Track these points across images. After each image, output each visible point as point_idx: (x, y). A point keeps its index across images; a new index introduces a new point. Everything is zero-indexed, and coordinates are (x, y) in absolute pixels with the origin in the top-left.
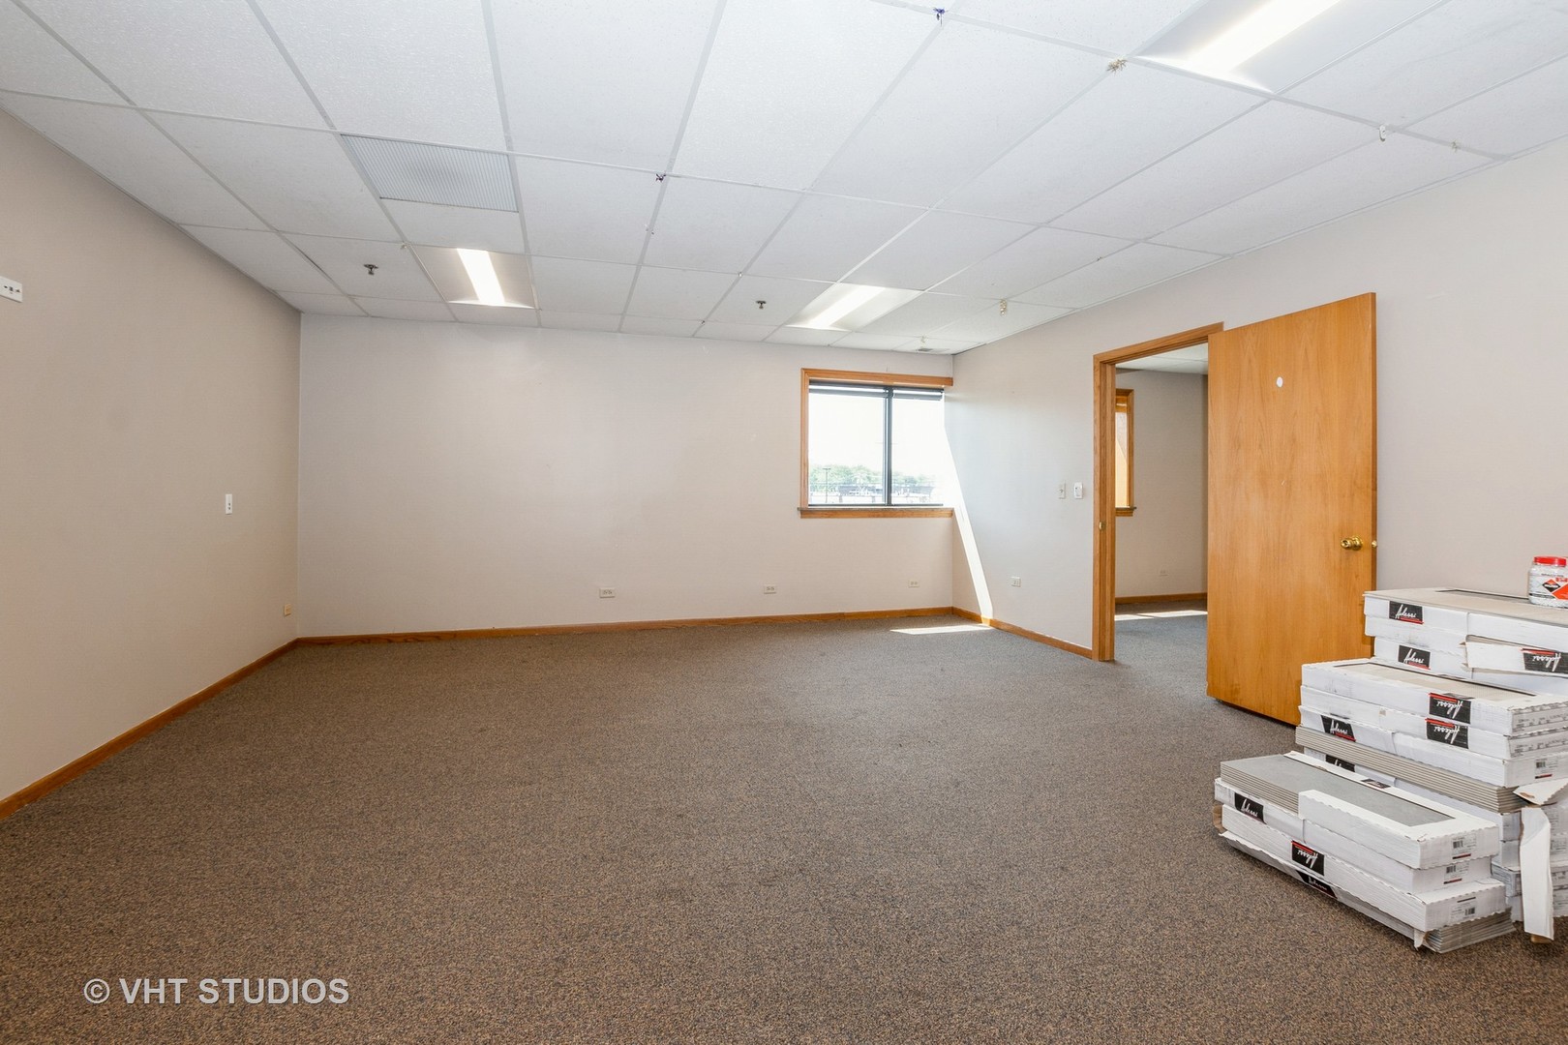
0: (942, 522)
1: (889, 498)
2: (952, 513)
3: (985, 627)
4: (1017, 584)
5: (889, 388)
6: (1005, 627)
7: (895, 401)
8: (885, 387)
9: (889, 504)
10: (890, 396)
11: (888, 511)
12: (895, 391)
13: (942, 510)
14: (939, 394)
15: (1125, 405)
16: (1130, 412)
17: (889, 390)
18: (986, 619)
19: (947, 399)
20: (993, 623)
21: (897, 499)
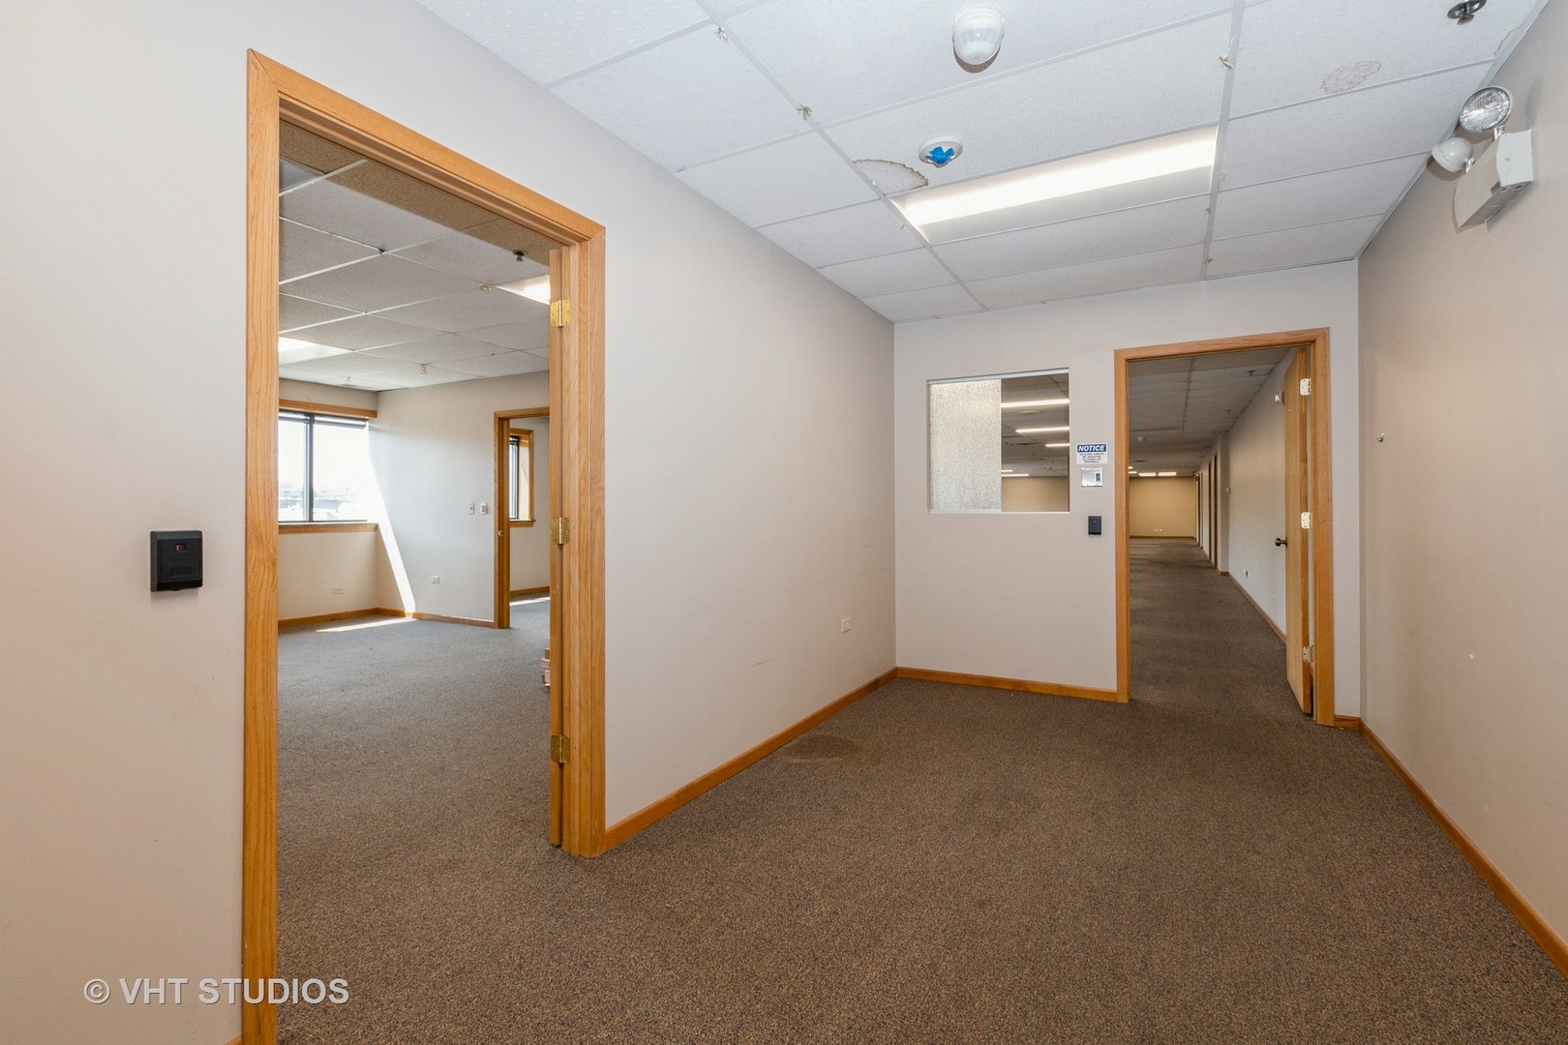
0: (366, 537)
1: (311, 514)
2: (376, 528)
3: (408, 619)
4: (437, 582)
5: (312, 415)
6: (427, 617)
7: (315, 426)
8: (306, 414)
9: (311, 520)
10: (311, 422)
11: (309, 528)
12: (316, 418)
13: (366, 525)
14: (362, 423)
15: (527, 441)
16: (531, 447)
17: (310, 418)
18: (409, 614)
19: (371, 429)
20: (415, 615)
21: (320, 515)
